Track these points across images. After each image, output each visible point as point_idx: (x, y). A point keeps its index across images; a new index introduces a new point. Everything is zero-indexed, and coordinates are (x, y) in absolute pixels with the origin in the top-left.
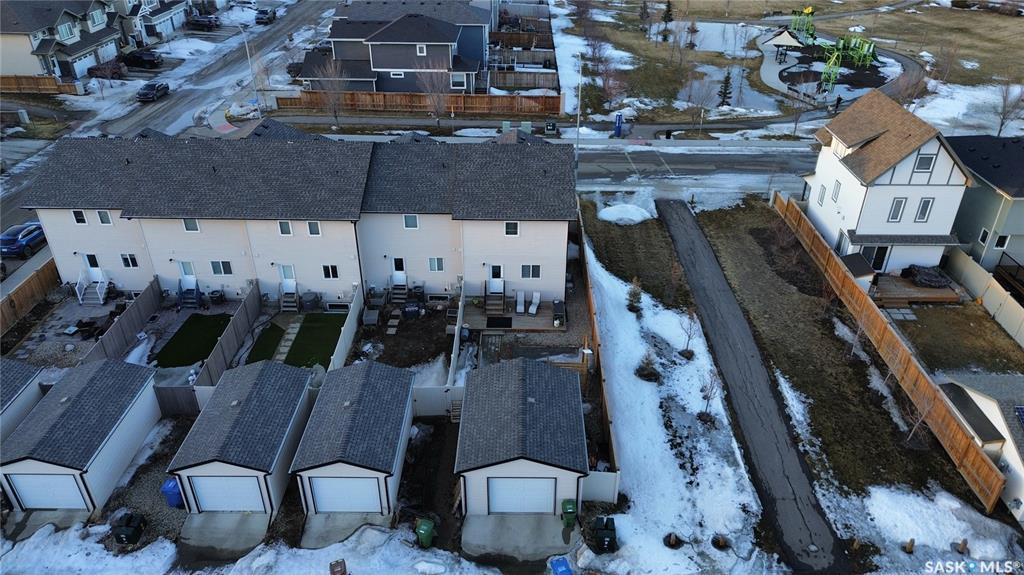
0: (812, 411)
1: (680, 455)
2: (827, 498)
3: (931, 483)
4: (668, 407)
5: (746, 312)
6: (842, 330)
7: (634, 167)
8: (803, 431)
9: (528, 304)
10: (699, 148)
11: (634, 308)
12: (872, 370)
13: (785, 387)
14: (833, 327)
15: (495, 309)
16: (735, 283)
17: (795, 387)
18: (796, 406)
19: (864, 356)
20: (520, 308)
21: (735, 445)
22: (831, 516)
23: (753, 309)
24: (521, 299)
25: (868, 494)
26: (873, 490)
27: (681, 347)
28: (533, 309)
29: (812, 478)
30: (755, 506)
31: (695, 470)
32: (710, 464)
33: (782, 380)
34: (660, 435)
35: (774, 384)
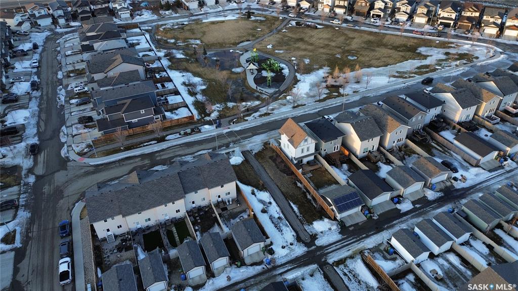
0: (299, 208)
1: (278, 229)
2: (306, 227)
3: (323, 217)
4: (271, 218)
5: (278, 186)
6: (299, 184)
7: (229, 140)
8: (298, 214)
9: (229, 201)
10: (244, 126)
11: (253, 193)
12: (307, 194)
13: (292, 204)
14: (297, 184)
15: (222, 206)
16: (272, 178)
17: (294, 204)
18: (296, 209)
19: (305, 190)
20: (228, 204)
21: (287, 222)
22: (308, 231)
23: (279, 185)
24: (227, 201)
25: (313, 224)
26: (313, 222)
27: (268, 202)
28: (231, 203)
29: (303, 224)
30: (295, 234)
31: (282, 231)
32: (284, 228)
33: (291, 203)
34: (272, 225)
35: (290, 204)
